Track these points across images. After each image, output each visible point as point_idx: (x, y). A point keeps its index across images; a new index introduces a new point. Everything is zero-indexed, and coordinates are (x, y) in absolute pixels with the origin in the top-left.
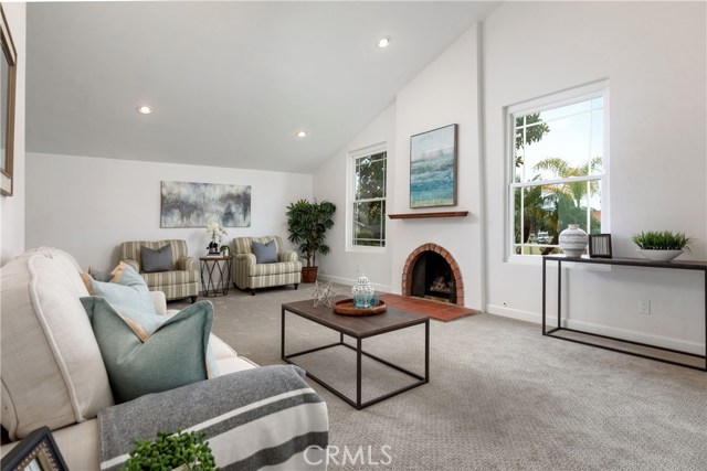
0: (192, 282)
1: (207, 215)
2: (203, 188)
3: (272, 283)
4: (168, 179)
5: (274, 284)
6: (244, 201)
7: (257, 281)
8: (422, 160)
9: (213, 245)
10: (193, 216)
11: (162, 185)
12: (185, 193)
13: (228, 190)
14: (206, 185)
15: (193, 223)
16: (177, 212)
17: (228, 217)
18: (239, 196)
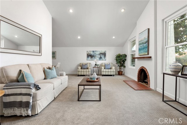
0: (89, 72)
1: (96, 58)
2: (95, 52)
3: (109, 74)
4: (88, 50)
5: (110, 74)
6: (104, 54)
7: (103, 73)
8: (141, 41)
9: (96, 64)
10: (93, 58)
11: (87, 52)
12: (92, 53)
13: (101, 52)
14: (96, 51)
15: (93, 59)
16: (90, 57)
17: (101, 58)
18: (103, 53)
